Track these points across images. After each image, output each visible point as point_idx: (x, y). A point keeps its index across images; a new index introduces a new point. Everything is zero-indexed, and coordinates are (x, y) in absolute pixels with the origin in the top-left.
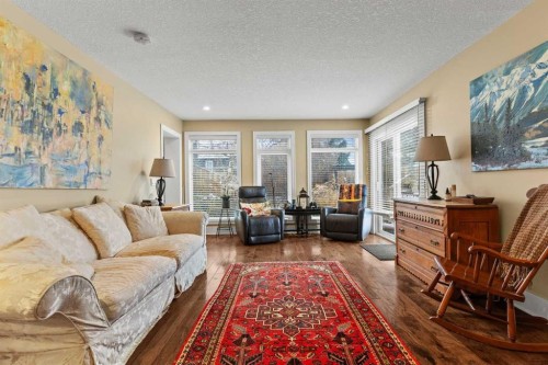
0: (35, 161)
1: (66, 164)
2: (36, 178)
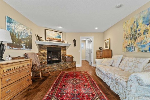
0: (133, 46)
1: (141, 45)
2: (133, 49)
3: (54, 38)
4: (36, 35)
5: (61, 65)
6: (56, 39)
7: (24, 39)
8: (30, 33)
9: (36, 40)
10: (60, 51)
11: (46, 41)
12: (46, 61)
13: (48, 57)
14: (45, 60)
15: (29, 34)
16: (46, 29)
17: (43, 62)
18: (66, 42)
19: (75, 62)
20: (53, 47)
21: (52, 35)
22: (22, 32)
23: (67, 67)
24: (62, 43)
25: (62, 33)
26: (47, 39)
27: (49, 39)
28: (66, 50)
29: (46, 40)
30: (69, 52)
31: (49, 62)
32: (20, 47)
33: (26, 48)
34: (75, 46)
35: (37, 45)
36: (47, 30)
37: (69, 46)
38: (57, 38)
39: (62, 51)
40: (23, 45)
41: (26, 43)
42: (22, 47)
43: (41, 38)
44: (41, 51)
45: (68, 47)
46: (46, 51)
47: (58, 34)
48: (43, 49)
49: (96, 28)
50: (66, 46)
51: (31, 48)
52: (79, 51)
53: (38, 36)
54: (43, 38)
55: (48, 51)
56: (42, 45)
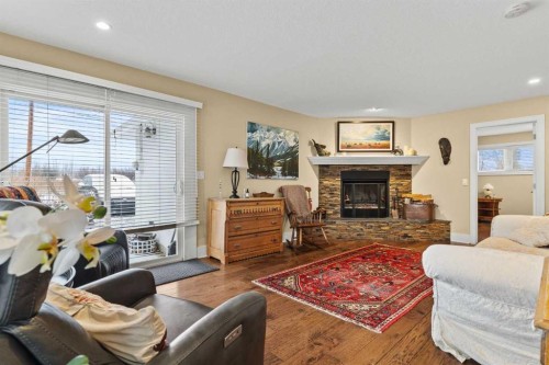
3: (365, 142)
4: (310, 143)
5: (380, 227)
6: (370, 146)
7: (279, 157)
8: (295, 140)
9: (310, 155)
10: (385, 182)
11: (339, 155)
12: (338, 208)
13: (343, 198)
14: (335, 205)
15: (292, 144)
16: (339, 123)
17: (330, 212)
18: (408, 152)
19: (448, 223)
20: (358, 169)
21: (357, 134)
22: (274, 144)
23: (406, 236)
24: (393, 155)
25: (393, 122)
26: (343, 147)
27: (349, 147)
28: (409, 176)
29: (338, 151)
30: (420, 186)
31: (346, 214)
32: (269, 173)
33: (284, 174)
34: (446, 162)
35: (314, 166)
36: (341, 125)
37: (423, 163)
38: (373, 142)
39: (392, 181)
40: (277, 169)
41: (284, 166)
42: (274, 173)
43: (324, 147)
44: (325, 182)
45: (419, 166)
46: (337, 182)
47: (379, 129)
48: (331, 175)
49: (534, 81)
50: (410, 166)
51: (297, 176)
52: (465, 181)
53: (316, 145)
54: (331, 148)
55: (343, 182)
56: (327, 166)
